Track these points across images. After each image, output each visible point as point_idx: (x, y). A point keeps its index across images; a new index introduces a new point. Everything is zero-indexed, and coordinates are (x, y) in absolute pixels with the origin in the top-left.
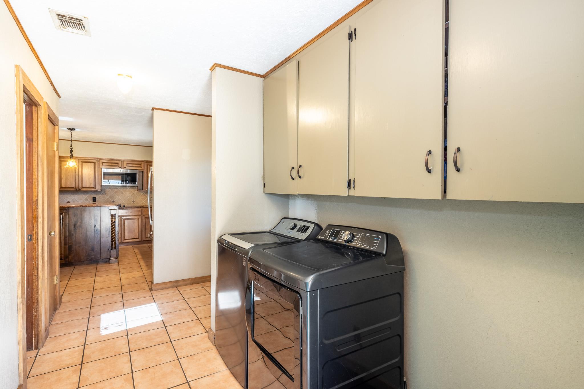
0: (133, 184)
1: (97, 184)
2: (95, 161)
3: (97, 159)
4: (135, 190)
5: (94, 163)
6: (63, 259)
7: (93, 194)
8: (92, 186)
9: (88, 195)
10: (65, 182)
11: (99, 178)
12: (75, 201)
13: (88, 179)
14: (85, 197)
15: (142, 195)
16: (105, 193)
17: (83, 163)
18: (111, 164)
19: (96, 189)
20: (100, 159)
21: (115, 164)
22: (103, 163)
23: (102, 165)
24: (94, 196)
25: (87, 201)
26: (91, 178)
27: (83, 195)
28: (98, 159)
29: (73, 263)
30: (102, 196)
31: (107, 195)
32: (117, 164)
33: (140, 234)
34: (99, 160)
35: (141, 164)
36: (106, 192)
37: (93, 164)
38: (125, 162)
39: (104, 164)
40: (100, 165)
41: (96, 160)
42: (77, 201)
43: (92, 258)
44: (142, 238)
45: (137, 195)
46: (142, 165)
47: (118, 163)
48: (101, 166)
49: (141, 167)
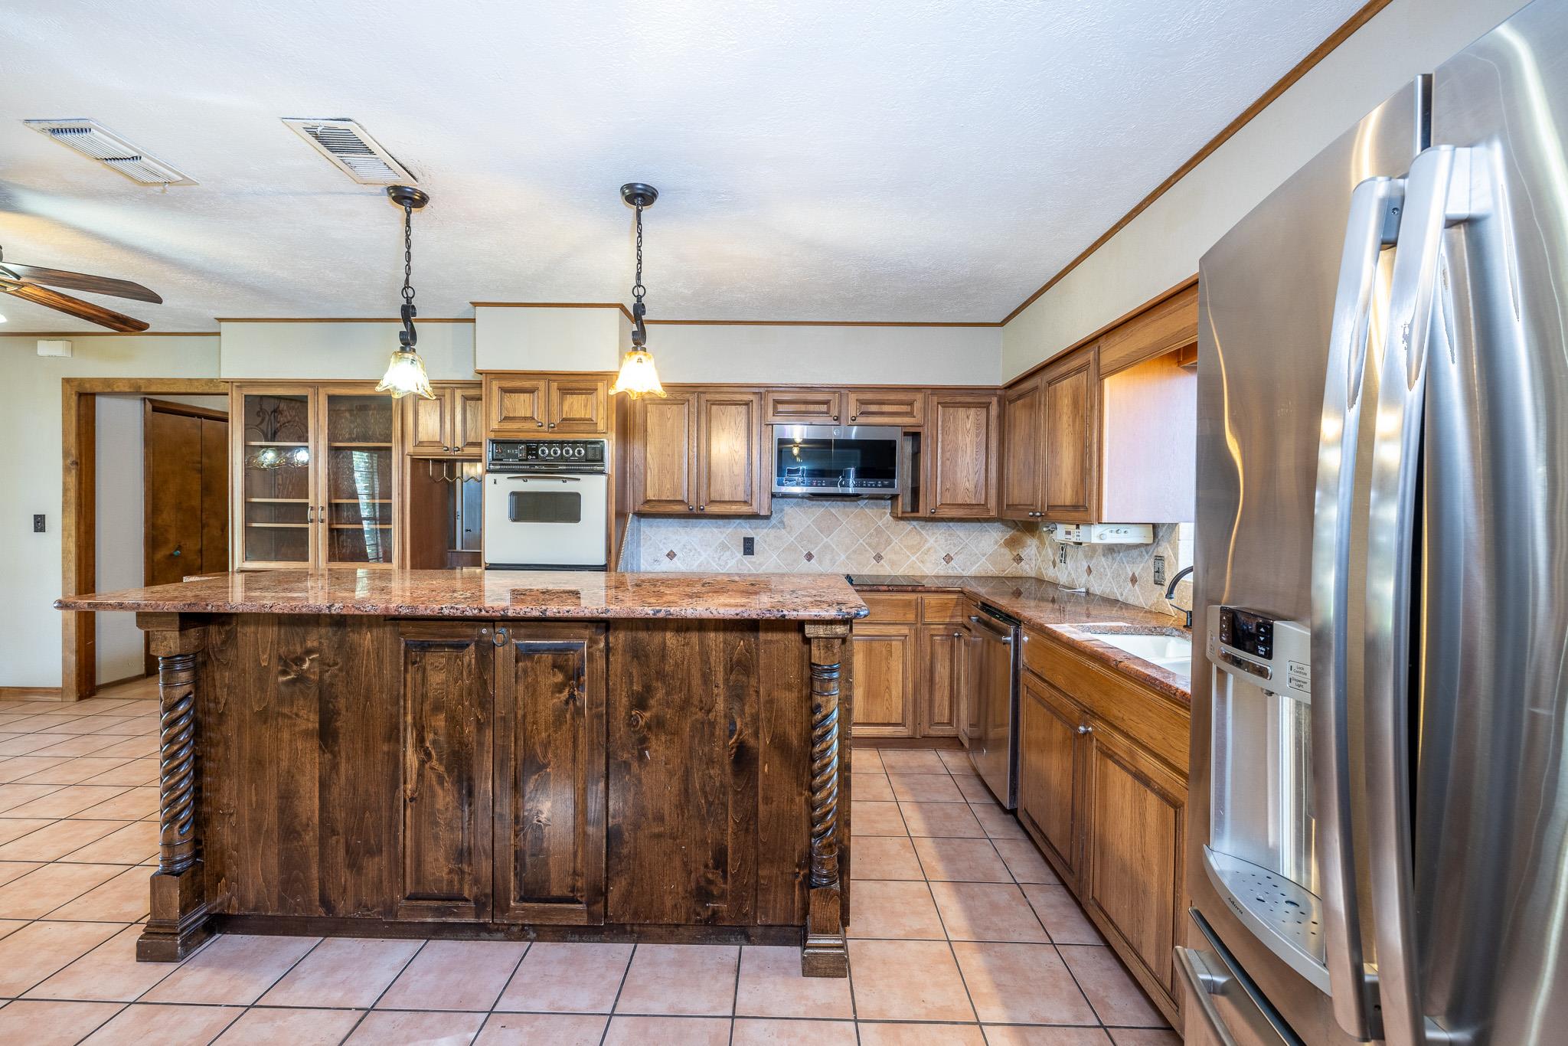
0: (884, 486)
1: (756, 488)
2: (751, 397)
3: (757, 390)
4: (885, 513)
5: (747, 404)
6: (581, 903)
7: (742, 527)
8: (741, 497)
9: (730, 530)
10: (656, 478)
11: (763, 463)
12: (691, 550)
13: (727, 470)
14: (719, 535)
15: (908, 534)
16: (782, 522)
17: (714, 408)
18: (803, 408)
19: (754, 508)
20: (769, 388)
21: (817, 408)
22: (777, 402)
23: (776, 413)
24: (750, 533)
25: (727, 553)
26: (736, 464)
27: (715, 530)
28: (762, 390)
29: (628, 928)
30: (772, 532)
31: (788, 529)
32: (824, 408)
33: (910, 707)
34: (762, 392)
35: (911, 404)
36: (785, 520)
37: (743, 409)
38: (853, 397)
39: (781, 408)
40: (766, 413)
41: (754, 393)
42: (695, 550)
43: (715, 912)
44: (916, 724)
45: (892, 534)
46: (917, 405)
47: (827, 403)
48: (770, 418)
49: (911, 414)
